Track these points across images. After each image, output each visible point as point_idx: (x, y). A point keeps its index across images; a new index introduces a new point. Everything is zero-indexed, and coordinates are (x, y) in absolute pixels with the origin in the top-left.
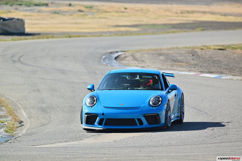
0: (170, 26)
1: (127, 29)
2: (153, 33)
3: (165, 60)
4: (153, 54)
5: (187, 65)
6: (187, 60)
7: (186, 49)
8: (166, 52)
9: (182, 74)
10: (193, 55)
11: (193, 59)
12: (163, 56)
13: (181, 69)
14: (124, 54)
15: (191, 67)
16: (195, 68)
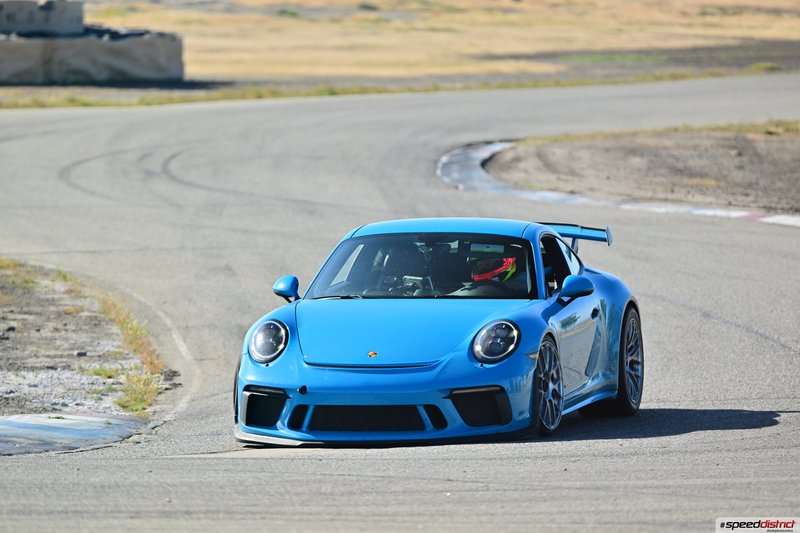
0: (665, 57)
1: (523, 65)
2: (608, 80)
3: (649, 169)
4: (607, 150)
5: (719, 187)
6: (720, 171)
7: (718, 134)
8: (651, 142)
9: (705, 216)
10: (740, 154)
11: (741, 167)
12: (642, 156)
13: (699, 198)
14: (513, 148)
15: (733, 194)
16: (747, 195)
